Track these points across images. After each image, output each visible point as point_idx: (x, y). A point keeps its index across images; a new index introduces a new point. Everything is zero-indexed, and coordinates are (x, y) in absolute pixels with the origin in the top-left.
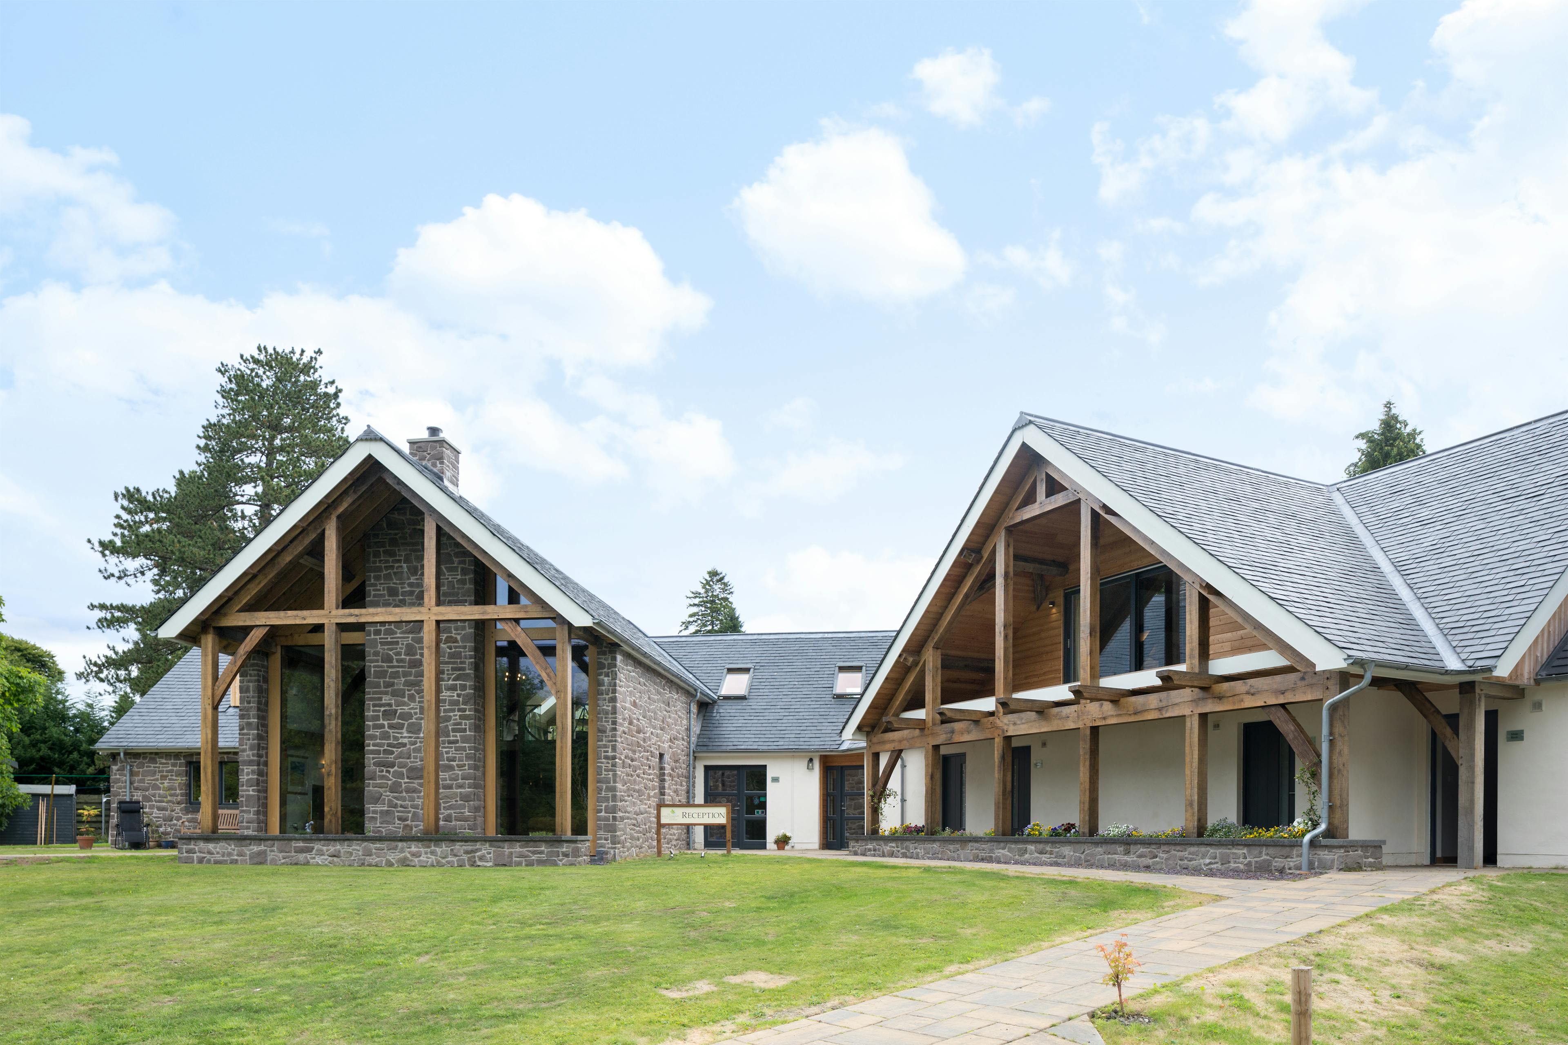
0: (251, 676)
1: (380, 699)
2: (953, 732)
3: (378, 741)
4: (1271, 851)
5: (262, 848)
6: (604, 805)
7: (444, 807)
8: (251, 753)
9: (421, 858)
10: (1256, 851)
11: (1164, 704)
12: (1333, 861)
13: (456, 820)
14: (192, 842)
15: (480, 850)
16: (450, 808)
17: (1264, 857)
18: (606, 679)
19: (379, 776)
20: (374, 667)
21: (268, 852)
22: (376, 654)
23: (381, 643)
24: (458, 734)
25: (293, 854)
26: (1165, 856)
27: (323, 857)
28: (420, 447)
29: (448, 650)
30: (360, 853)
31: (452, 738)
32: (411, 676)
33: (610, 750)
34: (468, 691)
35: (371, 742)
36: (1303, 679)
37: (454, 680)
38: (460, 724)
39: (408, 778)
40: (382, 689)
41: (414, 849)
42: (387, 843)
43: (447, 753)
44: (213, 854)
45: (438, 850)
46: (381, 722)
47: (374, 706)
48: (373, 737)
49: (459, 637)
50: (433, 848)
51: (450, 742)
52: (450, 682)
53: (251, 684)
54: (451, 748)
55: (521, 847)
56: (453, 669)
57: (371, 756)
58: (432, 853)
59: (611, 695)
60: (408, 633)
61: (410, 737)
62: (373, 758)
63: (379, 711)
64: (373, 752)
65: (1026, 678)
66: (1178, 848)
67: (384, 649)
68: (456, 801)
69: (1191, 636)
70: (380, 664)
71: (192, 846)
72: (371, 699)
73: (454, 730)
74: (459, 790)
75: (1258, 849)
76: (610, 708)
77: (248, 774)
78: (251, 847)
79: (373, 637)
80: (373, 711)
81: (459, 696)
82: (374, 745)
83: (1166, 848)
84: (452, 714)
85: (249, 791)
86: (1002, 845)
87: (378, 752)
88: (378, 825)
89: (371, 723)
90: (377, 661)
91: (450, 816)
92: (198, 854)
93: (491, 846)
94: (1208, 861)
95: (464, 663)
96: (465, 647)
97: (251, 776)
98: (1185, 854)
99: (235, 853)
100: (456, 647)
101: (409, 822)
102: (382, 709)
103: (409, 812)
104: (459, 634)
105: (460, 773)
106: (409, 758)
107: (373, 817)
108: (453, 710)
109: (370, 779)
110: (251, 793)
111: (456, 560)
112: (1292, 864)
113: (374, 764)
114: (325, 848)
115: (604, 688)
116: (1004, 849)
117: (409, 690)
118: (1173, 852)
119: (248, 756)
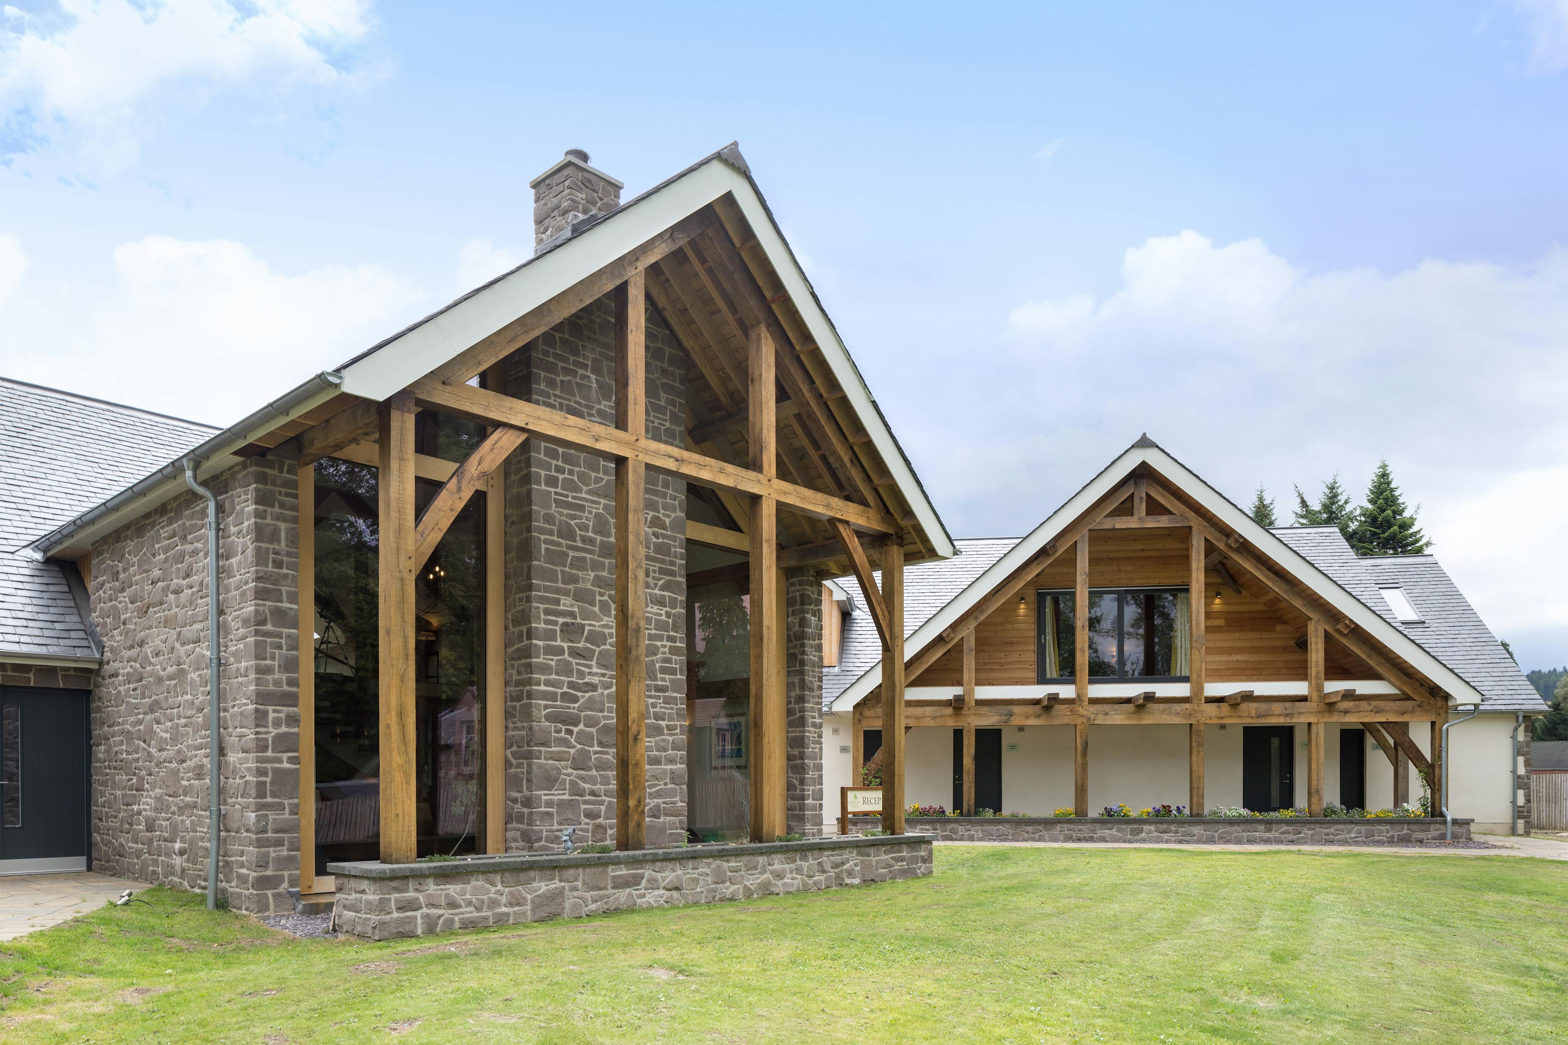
0: (282, 506)
1: (557, 602)
3: (554, 677)
4: (1413, 827)
5: (556, 884)
7: (650, 794)
8: (284, 677)
9: (786, 880)
10: (1399, 827)
11: (1289, 712)
12: (1462, 833)
13: (666, 815)
14: (412, 884)
15: (847, 861)
16: (658, 794)
17: (1405, 831)
18: (813, 618)
19: (556, 739)
20: (546, 542)
21: (567, 892)
22: (549, 519)
23: (556, 501)
24: (667, 677)
25: (610, 891)
26: (1310, 832)
29: (654, 540)
30: (709, 879)
31: (660, 683)
32: (603, 570)
33: (817, 715)
34: (678, 610)
35: (543, 677)
37: (662, 589)
38: (669, 661)
39: (600, 744)
40: (560, 585)
41: (777, 867)
42: (745, 858)
43: (654, 705)
44: (460, 906)
45: (805, 865)
46: (558, 643)
47: (547, 612)
48: (545, 669)
49: (667, 521)
50: (798, 863)
51: (658, 689)
52: (656, 591)
53: (283, 526)
54: (659, 697)
55: (886, 853)
56: (663, 571)
57: (543, 703)
58: (798, 870)
59: (817, 642)
60: (598, 495)
61: (603, 675)
62: (546, 707)
63: (555, 623)
64: (546, 696)
66: (1325, 826)
67: (561, 514)
68: (666, 784)
69: (1317, 662)
70: (555, 538)
71: (411, 894)
72: (543, 600)
73: (663, 670)
74: (669, 767)
75: (1402, 826)
76: (816, 659)
77: (277, 723)
78: (535, 885)
79: (543, 487)
80: (547, 622)
81: (668, 615)
82: (548, 683)
83: (1312, 826)
84: (659, 643)
85: (280, 761)
86: (1109, 826)
87: (552, 697)
88: (556, 827)
89: (541, 643)
90: (551, 533)
91: (657, 807)
92: (425, 910)
93: (858, 854)
94: (1353, 835)
95: (672, 563)
96: (674, 539)
97: (284, 729)
98: (1332, 830)
99: (504, 899)
100: (664, 536)
101: (601, 821)
102: (561, 620)
103: (602, 803)
104: (668, 516)
105: (670, 739)
106: (602, 711)
107: (548, 813)
108: (661, 638)
109: (542, 745)
110: (286, 765)
111: (663, 395)
112: (1430, 836)
113: (548, 718)
114: (659, 875)
115: (810, 630)
116: (1111, 829)
117: (601, 594)
118: (1318, 829)
119: (277, 683)
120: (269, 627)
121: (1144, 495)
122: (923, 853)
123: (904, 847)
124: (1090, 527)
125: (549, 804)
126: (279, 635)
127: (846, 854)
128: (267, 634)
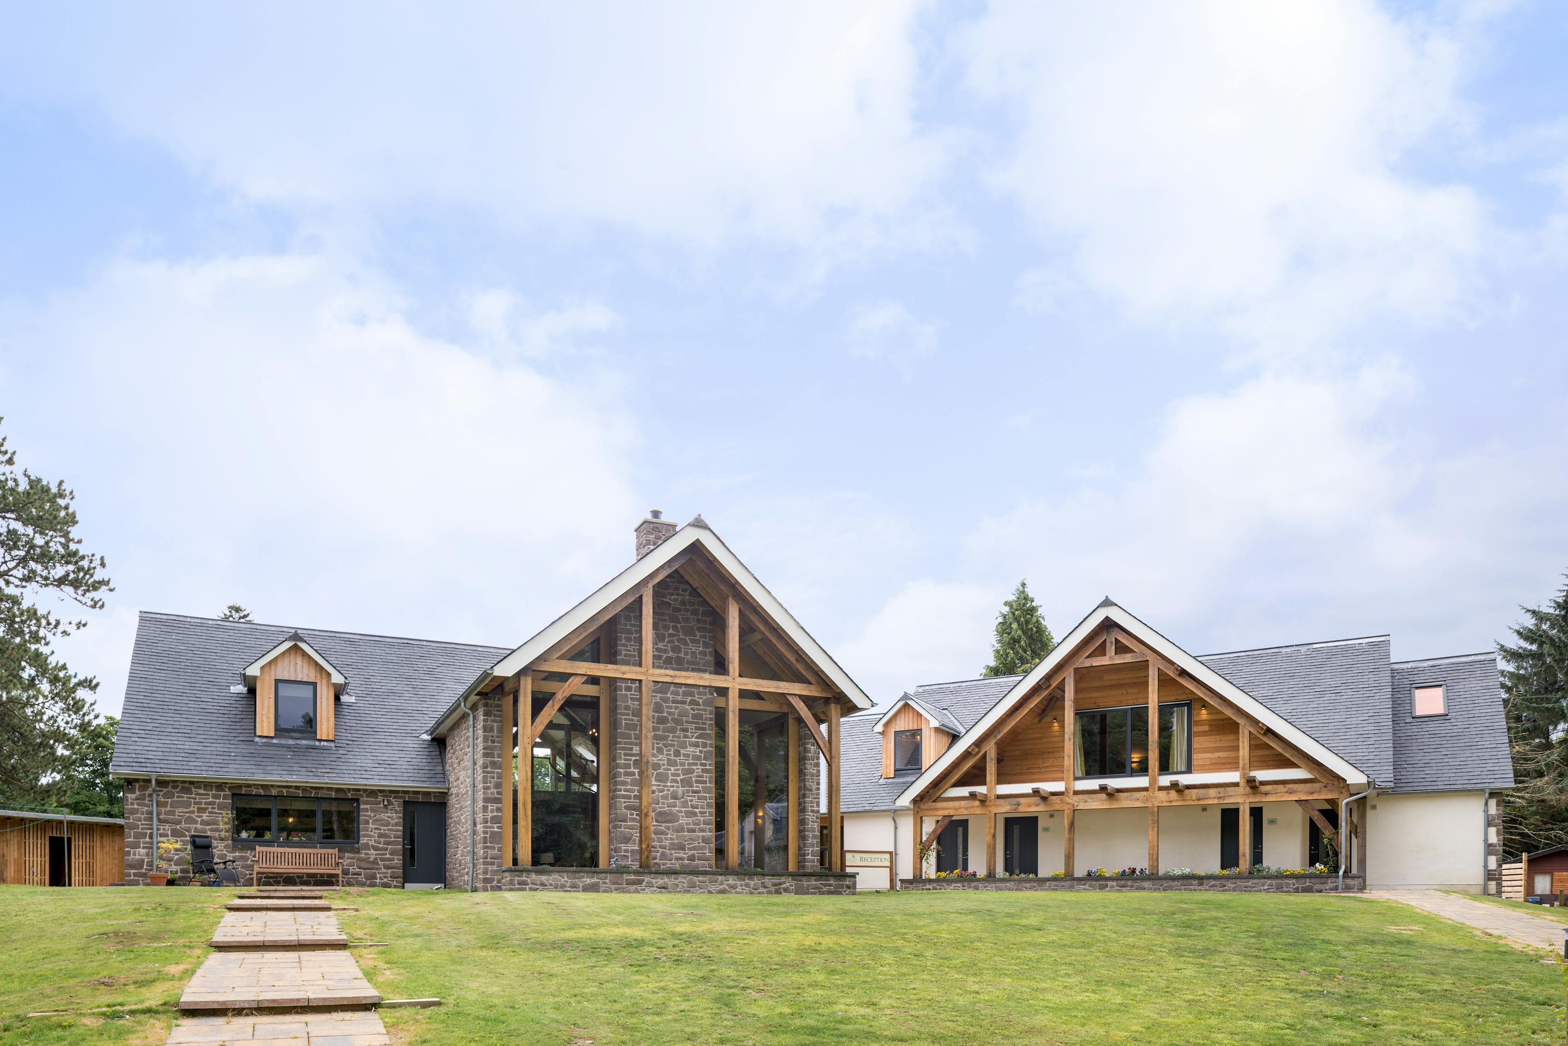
0: (495, 716)
1: (631, 749)
2: (1018, 804)
3: (629, 787)
4: (1313, 880)
5: (595, 880)
6: (810, 849)
7: (688, 848)
8: (495, 791)
9: (737, 890)
10: (1302, 881)
11: (1222, 795)
12: (1355, 885)
13: (699, 860)
14: (524, 874)
15: (784, 883)
16: (694, 849)
17: (1308, 884)
18: (812, 747)
19: (630, 818)
20: (625, 719)
21: (601, 884)
22: (627, 708)
23: (631, 698)
24: (700, 785)
25: (625, 886)
26: (1233, 886)
27: (652, 889)
28: (657, 528)
29: (692, 712)
30: (686, 885)
31: (695, 789)
32: (659, 731)
33: (815, 805)
34: (708, 748)
35: (623, 788)
36: (1325, 787)
37: (697, 738)
38: (702, 777)
39: (657, 821)
40: (633, 740)
41: (731, 882)
43: (691, 801)
44: (546, 886)
45: (752, 883)
46: (632, 770)
47: (625, 755)
48: (624, 783)
49: (701, 701)
50: (747, 881)
51: (693, 792)
52: (693, 740)
53: (495, 724)
54: (695, 796)
55: (815, 880)
56: (696, 728)
57: (623, 800)
58: (747, 885)
59: (815, 761)
60: (656, 693)
61: (659, 785)
62: (625, 802)
63: (630, 760)
64: (624, 797)
65: (1028, 769)
66: (1243, 881)
67: (634, 705)
68: (699, 843)
69: (1243, 756)
70: (630, 717)
71: (524, 878)
72: (623, 749)
73: (697, 782)
74: (701, 834)
75: (1305, 880)
76: (815, 772)
77: (492, 811)
78: (584, 879)
79: (624, 692)
80: (625, 760)
81: (701, 752)
82: (625, 790)
83: (1234, 881)
84: (695, 767)
85: (493, 828)
86: (1083, 882)
87: (629, 797)
89: (622, 770)
90: (628, 715)
91: (693, 855)
92: (530, 886)
93: (792, 880)
94: (1266, 888)
95: (705, 724)
96: (705, 710)
97: (495, 814)
98: (1249, 884)
99: (568, 884)
100: (698, 710)
101: (657, 861)
102: (633, 758)
103: (658, 852)
104: (701, 698)
105: (702, 819)
106: (658, 804)
107: (625, 856)
108: (696, 764)
109: (622, 821)
110: (496, 830)
112: (1327, 887)
113: (626, 808)
114: (654, 881)
115: (810, 755)
116: (1084, 885)
117: (657, 744)
118: (1239, 883)
119: (492, 793)
120: (489, 769)
121: (1113, 640)
122: (847, 883)
123: (832, 878)
124: (1075, 666)
125: (626, 851)
126: (493, 773)
127: (783, 879)
128: (488, 772)
